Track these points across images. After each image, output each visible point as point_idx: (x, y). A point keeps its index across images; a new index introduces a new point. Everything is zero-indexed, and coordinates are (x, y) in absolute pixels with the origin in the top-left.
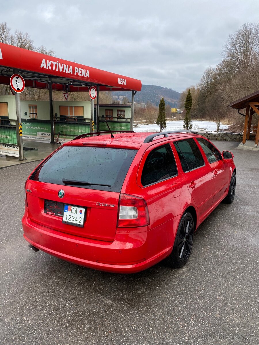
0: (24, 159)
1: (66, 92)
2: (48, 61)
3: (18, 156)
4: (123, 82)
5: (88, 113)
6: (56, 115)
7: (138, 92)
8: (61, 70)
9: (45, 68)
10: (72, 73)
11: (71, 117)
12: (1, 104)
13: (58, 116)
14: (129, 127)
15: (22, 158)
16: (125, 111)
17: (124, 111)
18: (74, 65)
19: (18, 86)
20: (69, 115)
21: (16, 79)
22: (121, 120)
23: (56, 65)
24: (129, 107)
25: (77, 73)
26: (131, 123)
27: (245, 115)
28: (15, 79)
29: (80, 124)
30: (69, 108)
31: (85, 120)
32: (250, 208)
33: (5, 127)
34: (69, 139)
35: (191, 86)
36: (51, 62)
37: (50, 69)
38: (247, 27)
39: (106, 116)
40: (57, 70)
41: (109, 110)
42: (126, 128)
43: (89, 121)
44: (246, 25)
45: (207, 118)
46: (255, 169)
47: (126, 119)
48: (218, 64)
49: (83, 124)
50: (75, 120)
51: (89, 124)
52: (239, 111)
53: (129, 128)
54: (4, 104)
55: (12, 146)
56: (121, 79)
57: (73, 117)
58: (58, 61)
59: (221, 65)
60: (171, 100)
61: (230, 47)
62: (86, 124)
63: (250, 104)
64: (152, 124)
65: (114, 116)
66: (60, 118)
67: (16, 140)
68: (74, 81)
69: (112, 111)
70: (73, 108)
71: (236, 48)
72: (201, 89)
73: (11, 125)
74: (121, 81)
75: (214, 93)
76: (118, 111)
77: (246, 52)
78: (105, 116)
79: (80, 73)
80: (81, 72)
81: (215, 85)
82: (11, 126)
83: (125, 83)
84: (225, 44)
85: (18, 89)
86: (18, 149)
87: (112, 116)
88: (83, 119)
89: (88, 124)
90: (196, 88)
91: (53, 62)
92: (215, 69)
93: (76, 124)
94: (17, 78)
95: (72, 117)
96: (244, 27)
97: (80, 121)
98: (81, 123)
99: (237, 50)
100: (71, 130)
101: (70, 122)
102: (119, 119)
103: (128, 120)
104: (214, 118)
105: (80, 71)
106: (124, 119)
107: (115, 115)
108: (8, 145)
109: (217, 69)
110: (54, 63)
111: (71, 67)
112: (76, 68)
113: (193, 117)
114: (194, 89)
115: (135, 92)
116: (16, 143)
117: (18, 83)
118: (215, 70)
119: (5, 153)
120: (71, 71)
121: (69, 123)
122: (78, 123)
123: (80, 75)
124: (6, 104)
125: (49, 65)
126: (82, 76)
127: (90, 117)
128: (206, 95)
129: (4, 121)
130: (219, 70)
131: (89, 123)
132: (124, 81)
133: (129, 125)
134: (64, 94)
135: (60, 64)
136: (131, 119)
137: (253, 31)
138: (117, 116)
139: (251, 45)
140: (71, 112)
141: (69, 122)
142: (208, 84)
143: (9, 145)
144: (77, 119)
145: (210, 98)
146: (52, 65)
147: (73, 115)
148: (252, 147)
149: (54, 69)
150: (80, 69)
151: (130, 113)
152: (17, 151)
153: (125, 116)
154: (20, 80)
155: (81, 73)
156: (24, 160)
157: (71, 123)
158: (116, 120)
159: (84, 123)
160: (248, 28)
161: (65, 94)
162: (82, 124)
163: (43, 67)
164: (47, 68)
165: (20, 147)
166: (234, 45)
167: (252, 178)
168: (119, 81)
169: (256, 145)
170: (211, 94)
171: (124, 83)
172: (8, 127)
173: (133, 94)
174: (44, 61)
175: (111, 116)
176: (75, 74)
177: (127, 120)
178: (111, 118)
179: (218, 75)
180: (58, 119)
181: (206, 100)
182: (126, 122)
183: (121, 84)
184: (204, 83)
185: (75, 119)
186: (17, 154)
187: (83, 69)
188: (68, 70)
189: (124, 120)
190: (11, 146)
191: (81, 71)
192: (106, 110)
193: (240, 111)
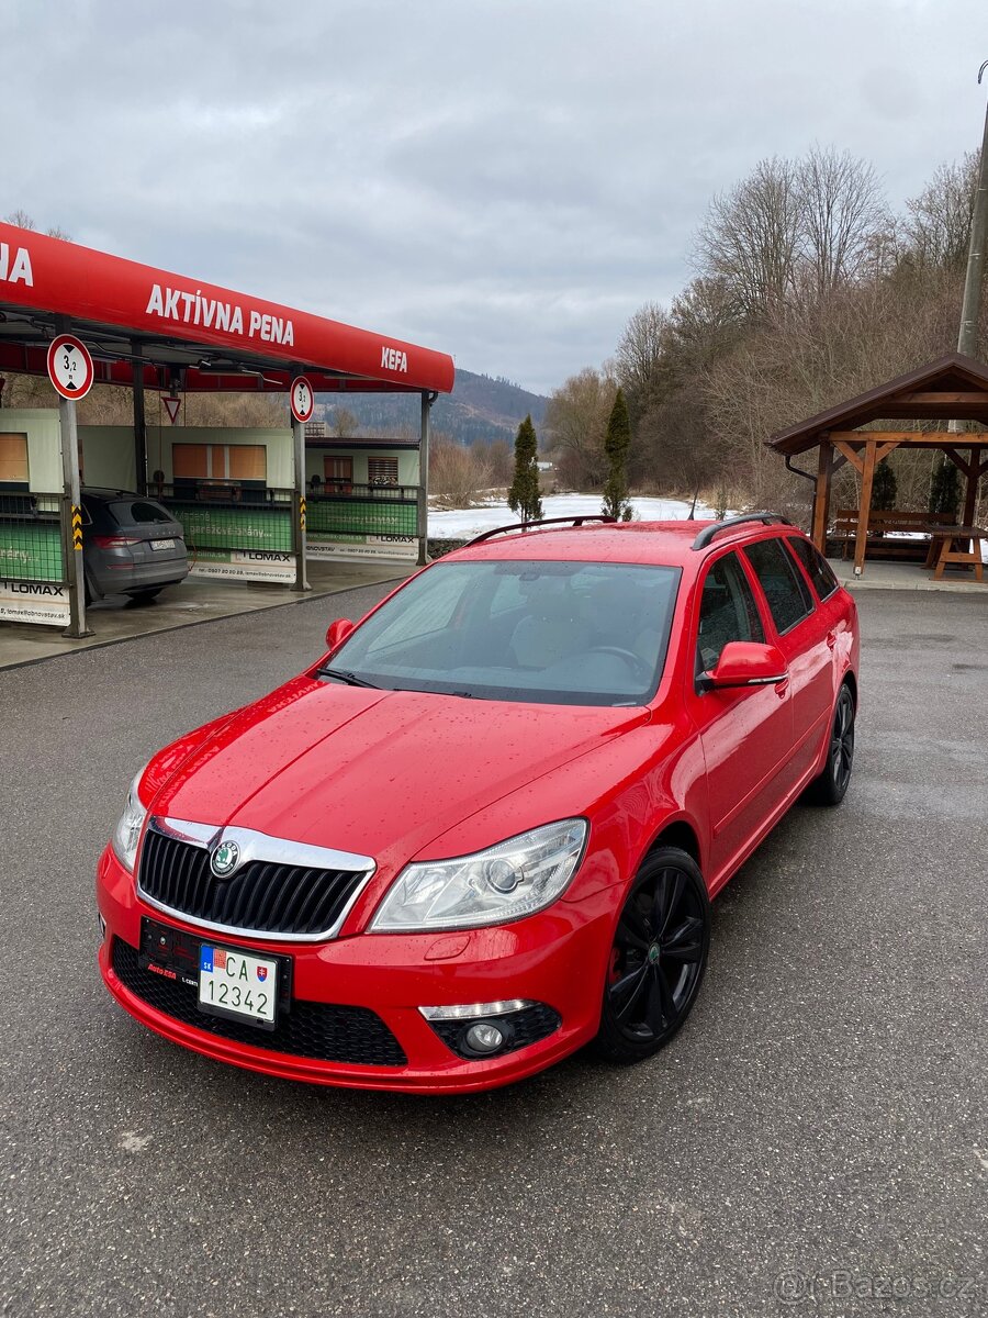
0: (86, 633)
1: (173, 394)
2: (169, 291)
3: (66, 622)
4: (398, 361)
5: (282, 470)
6: (159, 476)
7: (442, 395)
8: (207, 323)
9: (160, 314)
10: (241, 332)
11: (217, 483)
12: (5, 437)
13: (169, 479)
14: (415, 516)
15: (82, 628)
16: (396, 462)
17: (394, 463)
18: (249, 305)
19: (71, 377)
20: (210, 476)
21: (67, 353)
22: (384, 492)
23: (193, 305)
24: (414, 447)
25: (258, 332)
26: (419, 504)
27: (815, 474)
28: (61, 351)
29: (255, 508)
30: (209, 451)
31: (272, 495)
32: (908, 735)
33: (15, 520)
34: (208, 564)
35: (584, 372)
36: (177, 293)
37: (176, 317)
38: (773, 170)
39: (328, 479)
40: (196, 321)
41: (338, 459)
42: (401, 520)
43: (288, 499)
44: (770, 163)
45: (646, 488)
46: (878, 640)
47: (403, 489)
48: (679, 293)
49: (266, 508)
50: (234, 493)
51: (289, 509)
52: (788, 459)
53: (415, 521)
54: (11, 437)
55: (39, 587)
56: (393, 352)
57: (226, 484)
58: (199, 292)
59: (688, 299)
60: (504, 421)
61: (717, 236)
62: (277, 509)
63: (834, 437)
64: (462, 509)
65: (356, 480)
66: (175, 489)
67: (59, 564)
68: (217, 355)
69: (349, 460)
70: (227, 450)
71: (738, 241)
72: (619, 383)
73: (40, 513)
74: (392, 359)
75: (667, 396)
76: (371, 463)
77: (774, 255)
78: (323, 480)
79: (267, 332)
80: (268, 328)
81: (672, 370)
82: (42, 517)
83: (404, 366)
84: (701, 225)
85: (71, 386)
86: (65, 597)
87: (350, 480)
88: (265, 492)
89: (282, 509)
90: (602, 379)
91: (185, 296)
92: (670, 312)
93: (239, 507)
94: (69, 349)
95: (221, 484)
96: (764, 172)
97: (254, 499)
98: (258, 504)
99: (741, 249)
100: (216, 530)
101: (216, 503)
102: (375, 492)
103: (410, 494)
104: (671, 488)
105: (267, 323)
106: (396, 488)
107: (361, 475)
108: (23, 583)
109: (674, 311)
110: (188, 298)
111: (238, 310)
112: (254, 315)
113: (597, 483)
114: (595, 380)
115: (431, 395)
116: (57, 575)
117: (71, 366)
118: (667, 316)
119: (10, 612)
120: (238, 326)
121: (213, 506)
122: (244, 504)
123: (265, 337)
124: (21, 438)
125: (172, 303)
126: (272, 340)
127: (289, 483)
128: (641, 402)
129: (12, 497)
130: (683, 315)
131: (288, 506)
132: (400, 358)
133: (415, 511)
134: (165, 399)
135: (204, 300)
136: (421, 490)
137: (795, 187)
138: (370, 478)
139: (790, 233)
140: (219, 463)
141: (210, 502)
142: (644, 366)
143: (30, 585)
144: (243, 491)
145: (655, 413)
146: (181, 304)
147: (227, 477)
148: (847, 577)
149: (186, 319)
150: (267, 318)
151: (417, 469)
152: (63, 607)
153: (396, 479)
154: (77, 356)
155: (269, 333)
156: (86, 635)
157: (218, 506)
158: (365, 492)
159: (268, 505)
160: (778, 175)
161: (169, 399)
162: (260, 508)
163: (155, 312)
164: (167, 315)
165: (73, 590)
166: (730, 232)
167: (878, 665)
168: (384, 357)
169: (858, 570)
170: (657, 402)
171: (399, 365)
172: (28, 520)
173: (426, 403)
174: (156, 289)
175: (345, 479)
176: (251, 334)
177: (406, 493)
178: (346, 485)
179: (680, 332)
180: (169, 493)
181: (641, 422)
182: (402, 501)
183: (392, 367)
184: (632, 359)
185: (233, 490)
186: (62, 616)
187: (274, 319)
188: (229, 320)
189: (396, 494)
190: (35, 586)
191: (270, 324)
192: (328, 460)
193: (791, 461)
